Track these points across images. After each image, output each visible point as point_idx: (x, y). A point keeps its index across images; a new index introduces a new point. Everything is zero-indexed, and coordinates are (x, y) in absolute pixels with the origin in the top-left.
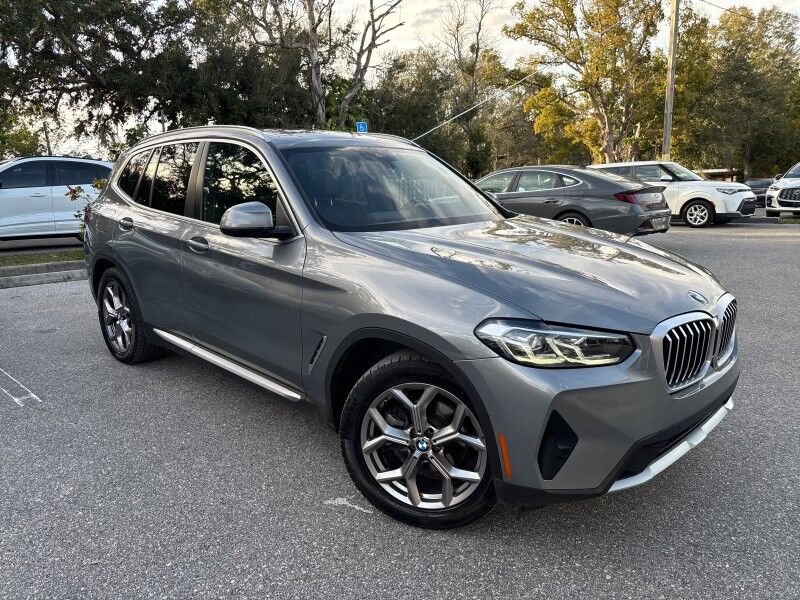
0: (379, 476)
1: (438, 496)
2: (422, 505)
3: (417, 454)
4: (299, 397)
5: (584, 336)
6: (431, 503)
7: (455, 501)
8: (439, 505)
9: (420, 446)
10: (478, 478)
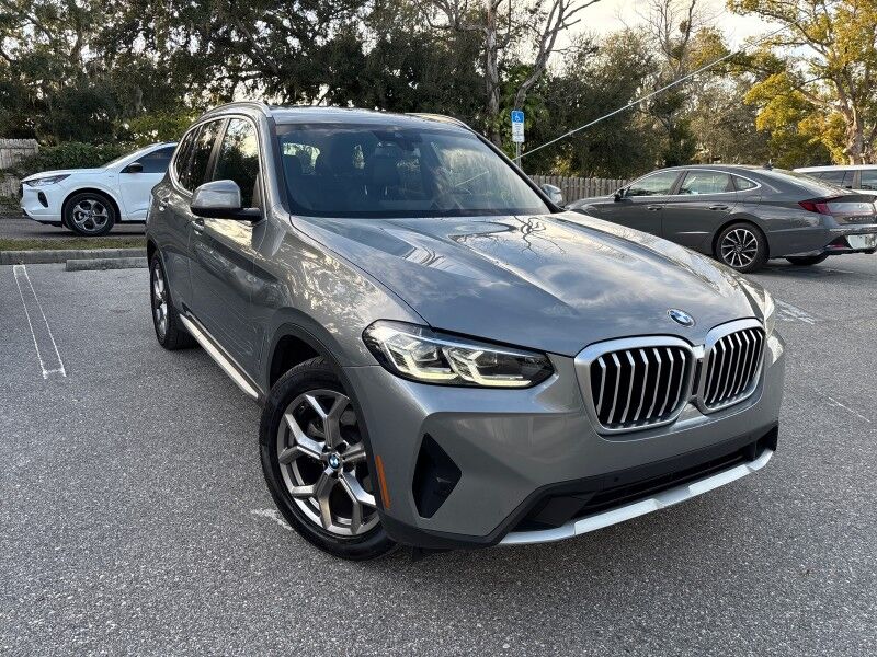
0: (294, 490)
2: (332, 528)
3: (329, 471)
4: (256, 395)
6: (340, 529)
7: (362, 529)
9: (332, 462)
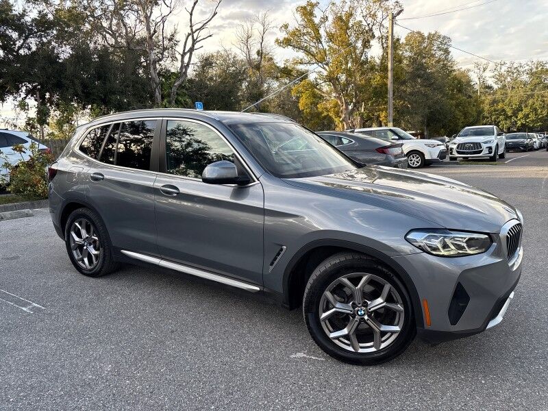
0: (332, 335)
1: (371, 344)
2: (361, 351)
4: (258, 289)
5: (468, 236)
6: (368, 348)
7: (383, 346)
8: (373, 349)
9: (359, 313)
10: (399, 329)
